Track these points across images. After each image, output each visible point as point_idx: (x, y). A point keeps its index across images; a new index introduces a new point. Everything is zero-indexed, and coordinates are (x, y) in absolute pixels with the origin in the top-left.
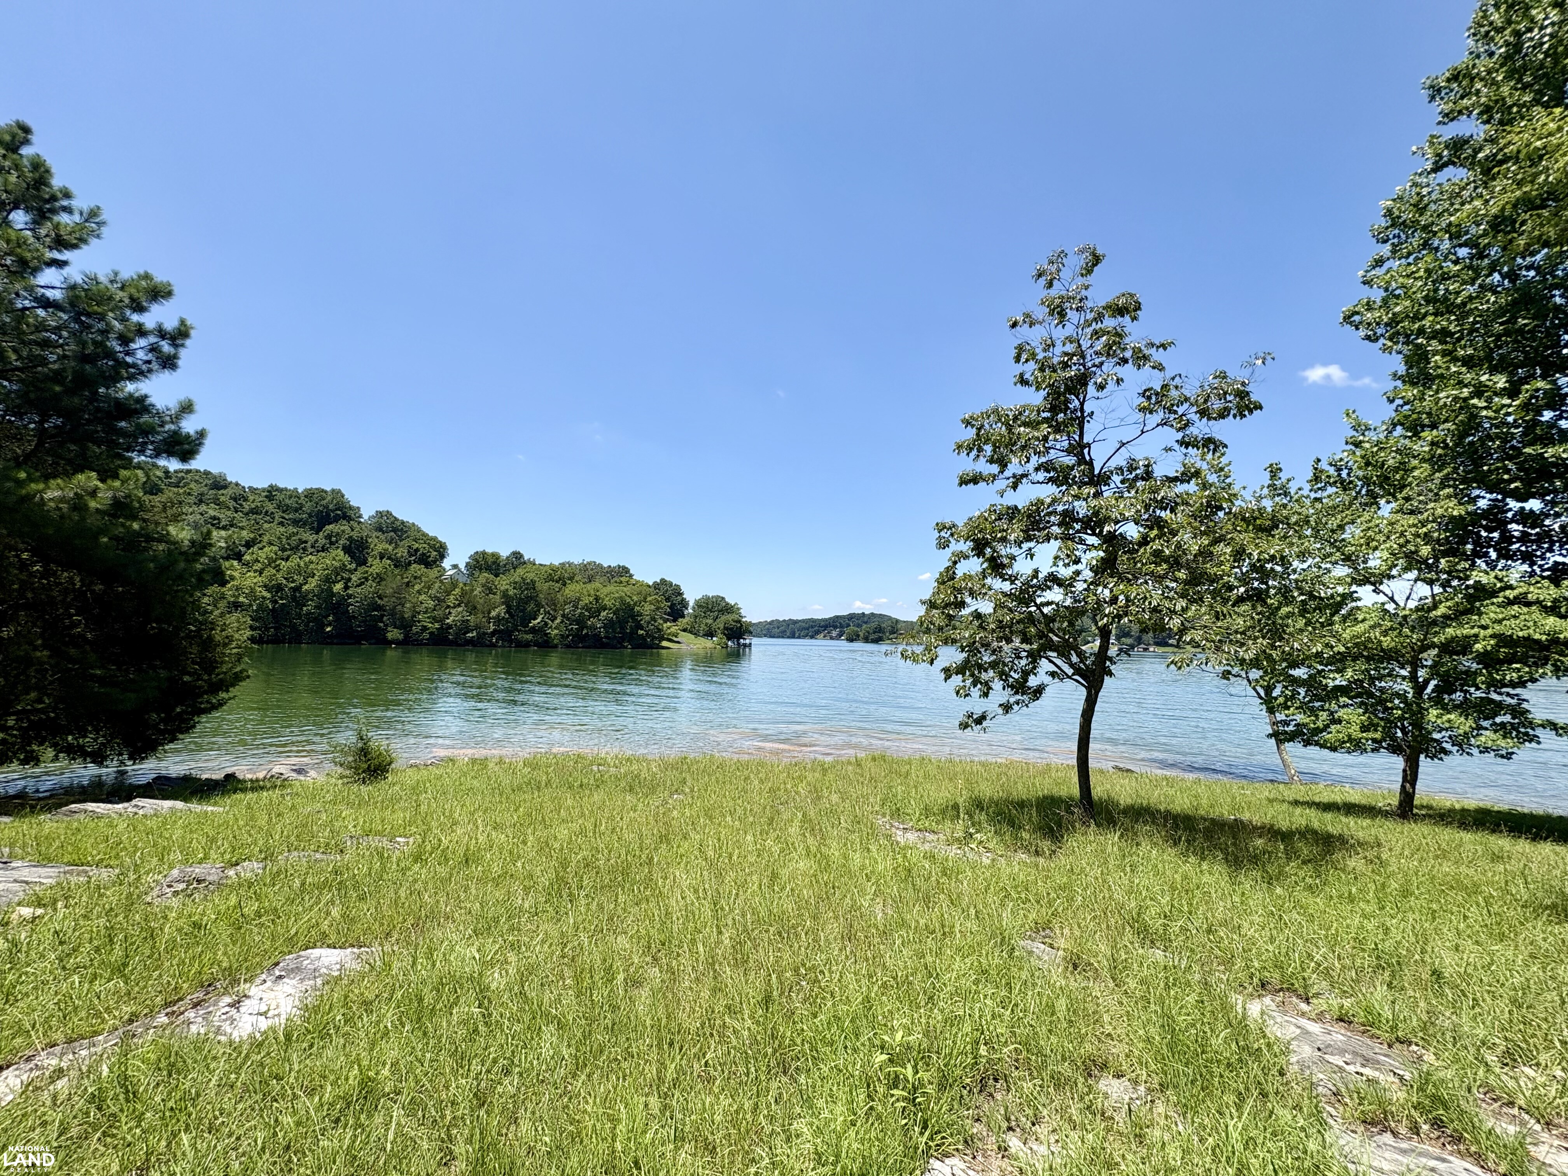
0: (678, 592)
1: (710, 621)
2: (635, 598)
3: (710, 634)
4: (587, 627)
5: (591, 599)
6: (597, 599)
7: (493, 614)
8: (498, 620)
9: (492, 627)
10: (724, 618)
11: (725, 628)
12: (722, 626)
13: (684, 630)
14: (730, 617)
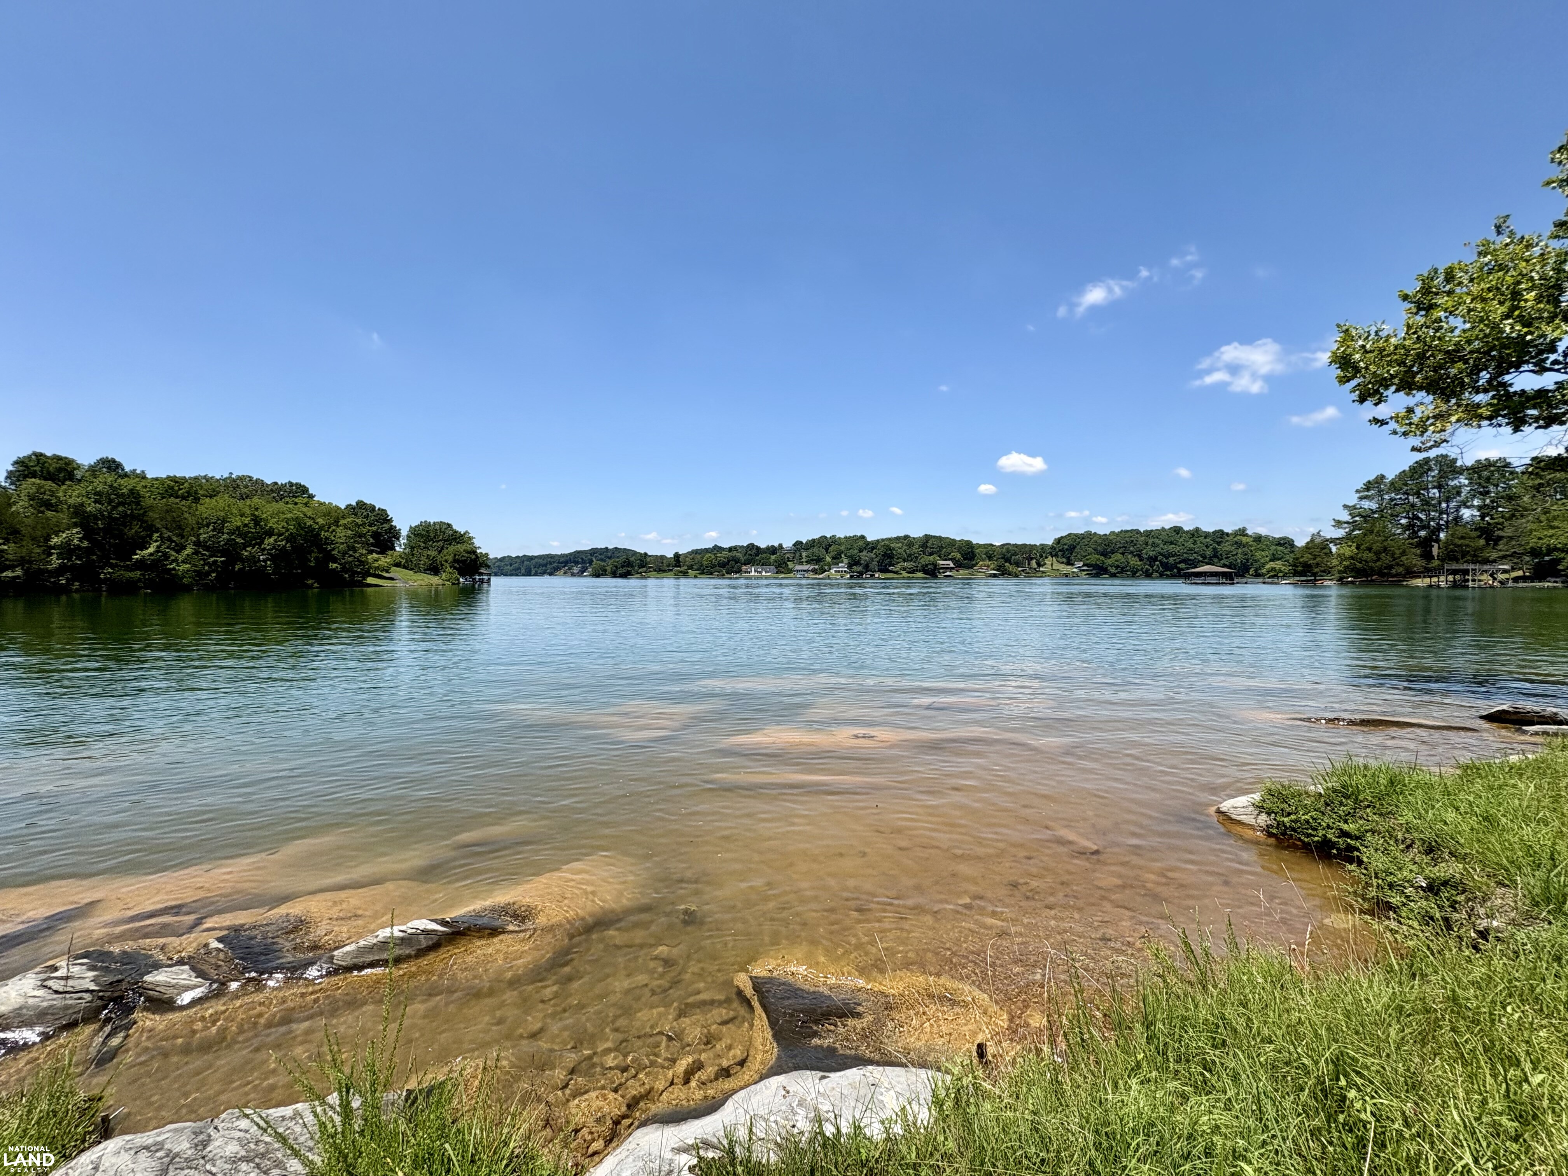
0: (383, 517)
1: (433, 553)
2: (321, 521)
3: (434, 569)
4: (242, 561)
5: (247, 521)
6: (256, 520)
7: (55, 540)
8: (67, 550)
9: (55, 561)
10: (451, 549)
11: (455, 561)
12: (450, 558)
13: (398, 565)
14: (461, 548)
